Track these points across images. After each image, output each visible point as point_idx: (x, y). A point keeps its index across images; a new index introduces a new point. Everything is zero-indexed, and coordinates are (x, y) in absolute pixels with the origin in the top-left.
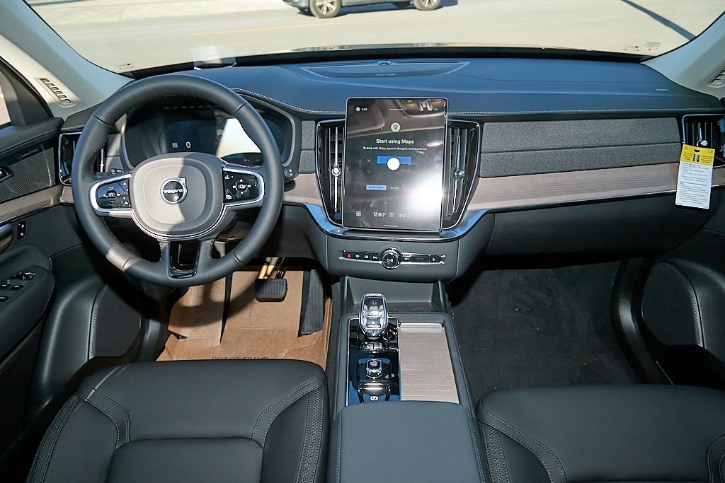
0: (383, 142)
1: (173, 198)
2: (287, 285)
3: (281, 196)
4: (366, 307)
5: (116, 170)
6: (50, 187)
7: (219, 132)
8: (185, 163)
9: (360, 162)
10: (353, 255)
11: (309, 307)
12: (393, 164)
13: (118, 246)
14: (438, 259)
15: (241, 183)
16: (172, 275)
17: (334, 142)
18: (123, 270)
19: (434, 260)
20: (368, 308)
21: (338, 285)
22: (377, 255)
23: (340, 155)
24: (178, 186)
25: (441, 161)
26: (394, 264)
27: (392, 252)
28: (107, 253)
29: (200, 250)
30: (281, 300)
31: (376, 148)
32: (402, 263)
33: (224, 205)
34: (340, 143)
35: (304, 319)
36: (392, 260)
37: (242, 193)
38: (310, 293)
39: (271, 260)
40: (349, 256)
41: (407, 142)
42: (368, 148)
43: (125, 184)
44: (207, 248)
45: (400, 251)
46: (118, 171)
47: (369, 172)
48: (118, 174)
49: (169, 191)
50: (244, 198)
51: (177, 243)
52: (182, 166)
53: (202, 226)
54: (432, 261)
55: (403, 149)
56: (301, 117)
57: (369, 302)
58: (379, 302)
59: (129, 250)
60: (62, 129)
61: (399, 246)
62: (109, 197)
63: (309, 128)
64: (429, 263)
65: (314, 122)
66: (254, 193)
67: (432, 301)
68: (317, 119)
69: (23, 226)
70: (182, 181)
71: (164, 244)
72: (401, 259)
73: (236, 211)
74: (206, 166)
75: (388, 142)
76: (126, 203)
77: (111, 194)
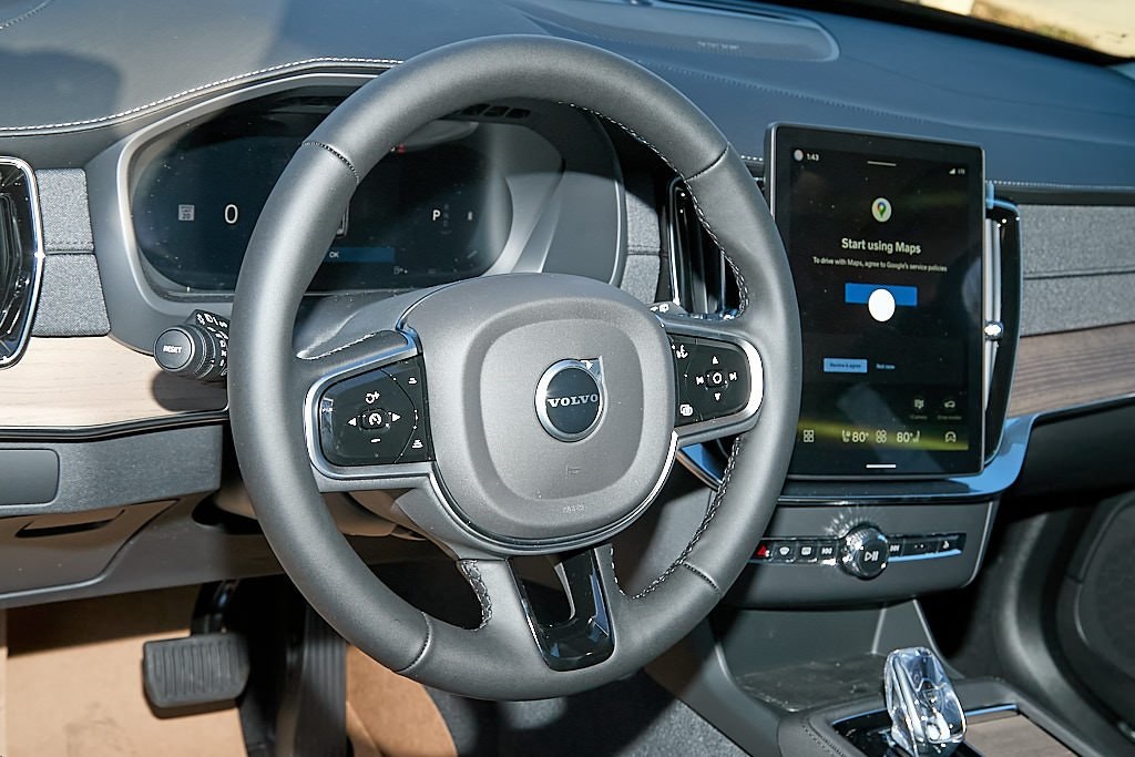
0: (855, 245)
10: (775, 549)
12: (881, 304)
15: (716, 369)
22: (831, 543)
26: (878, 564)
31: (843, 262)
36: (875, 555)
40: (763, 550)
41: (908, 249)
42: (824, 261)
54: (942, 550)
55: (899, 267)
62: (367, 427)
64: (937, 555)
75: (866, 246)
76: (417, 444)
77: (374, 418)
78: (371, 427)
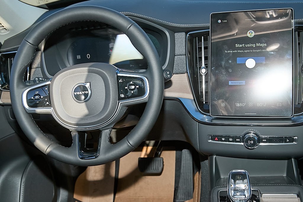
0: (241, 46)
1: (81, 98)
2: (163, 162)
3: (162, 92)
4: (232, 181)
5: (38, 78)
7: (111, 45)
8: (90, 71)
9: (223, 63)
10: (220, 138)
11: (181, 180)
12: (250, 63)
13: (42, 136)
14: (292, 140)
15: (132, 85)
16: (81, 157)
17: (201, 48)
18: (46, 153)
19: (288, 141)
20: (235, 181)
21: (207, 162)
22: (239, 138)
23: (206, 58)
24: (85, 89)
25: (290, 59)
26: (254, 144)
27: (252, 135)
28: (34, 141)
29: (101, 137)
30: (159, 174)
31: (236, 51)
32: (261, 144)
33: (119, 103)
34: (206, 48)
35: (177, 189)
36: (252, 142)
37: (132, 92)
38: (182, 168)
39: (149, 143)
40: (216, 139)
41: (261, 45)
42: (229, 52)
43: (46, 89)
44: (106, 136)
45: (259, 134)
46: (40, 79)
47: (230, 71)
48: (41, 81)
49: (78, 93)
50: (133, 96)
51: (84, 132)
52: (87, 73)
53: (103, 119)
54: (286, 142)
55: (258, 51)
56: (174, 30)
57: (235, 177)
58: (243, 177)
59: (50, 139)
60: (2, 50)
61: (257, 130)
62: (35, 99)
63: (181, 38)
64: (284, 144)
65: (184, 33)
66: (141, 92)
67: (287, 175)
68: (186, 31)
70: (88, 85)
71: (74, 133)
72: (260, 140)
73: (127, 106)
74: (104, 72)
75: (245, 46)
76: (47, 103)
77: (37, 97)
78: (37, 99)
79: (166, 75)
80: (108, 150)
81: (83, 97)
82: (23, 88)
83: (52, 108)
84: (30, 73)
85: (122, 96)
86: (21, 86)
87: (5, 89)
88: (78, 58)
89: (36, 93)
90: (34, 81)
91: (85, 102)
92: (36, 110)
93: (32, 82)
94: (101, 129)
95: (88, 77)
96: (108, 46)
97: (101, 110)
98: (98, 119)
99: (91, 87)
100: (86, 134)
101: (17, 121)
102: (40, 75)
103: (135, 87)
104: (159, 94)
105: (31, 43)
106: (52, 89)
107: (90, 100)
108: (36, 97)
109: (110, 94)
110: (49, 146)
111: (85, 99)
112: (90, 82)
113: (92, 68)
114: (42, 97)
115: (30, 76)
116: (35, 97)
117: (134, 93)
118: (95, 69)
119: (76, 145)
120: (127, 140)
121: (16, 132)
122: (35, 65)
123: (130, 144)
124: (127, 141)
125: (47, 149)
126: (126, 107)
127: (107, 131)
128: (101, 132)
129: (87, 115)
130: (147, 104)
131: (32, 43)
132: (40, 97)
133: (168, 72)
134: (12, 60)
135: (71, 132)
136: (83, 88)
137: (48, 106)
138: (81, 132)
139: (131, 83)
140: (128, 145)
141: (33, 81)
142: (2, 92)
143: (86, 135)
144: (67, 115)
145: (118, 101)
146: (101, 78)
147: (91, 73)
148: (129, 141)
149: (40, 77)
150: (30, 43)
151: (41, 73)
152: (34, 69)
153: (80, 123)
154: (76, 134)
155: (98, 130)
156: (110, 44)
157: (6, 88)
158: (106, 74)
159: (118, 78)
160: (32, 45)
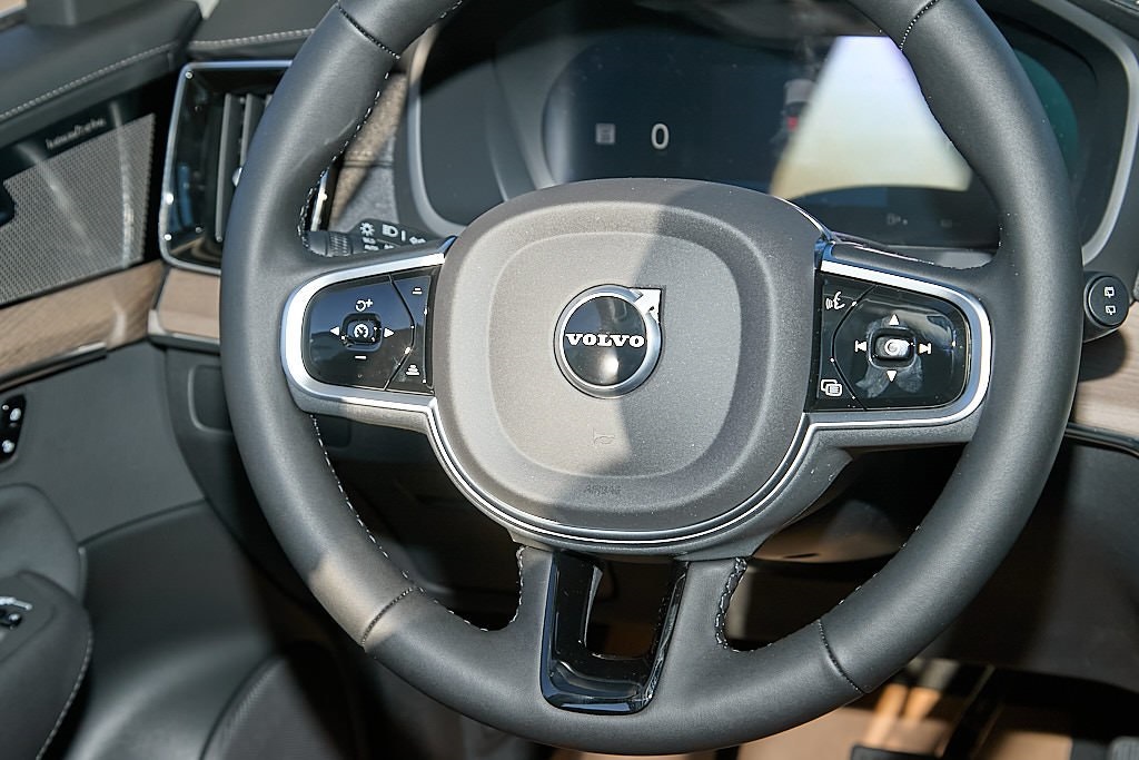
1: (599, 371)
5: (377, 225)
6: (119, 271)
7: (793, 92)
8: (668, 227)
15: (893, 334)
16: (555, 692)
18: (366, 643)
24: (628, 319)
28: (316, 564)
29: (678, 601)
33: (807, 424)
37: (892, 375)
39: (926, 667)
43: (418, 292)
44: (708, 597)
46: (386, 230)
48: (388, 246)
49: (589, 340)
50: (895, 399)
52: (650, 236)
53: (706, 499)
60: (198, 45)
62: (351, 340)
66: (941, 380)
69: (16, 414)
70: (646, 302)
71: (536, 558)
73: (851, 450)
74: (751, 244)
76: (413, 371)
77: (360, 329)
78: (356, 340)
79: (1098, 302)
80: (710, 678)
81: (610, 366)
82: (293, 271)
83: (434, 402)
84: (331, 192)
85: (833, 389)
86: (287, 258)
87: (186, 256)
88: (599, 139)
89: (361, 306)
90: (355, 238)
91: (619, 392)
92: (344, 398)
93: (341, 245)
94: (687, 558)
95: (653, 257)
96: (782, 94)
97: (700, 452)
98: (678, 497)
99: (665, 317)
100: (596, 569)
101: (239, 443)
102: (385, 206)
103: (910, 347)
104: (1041, 407)
105: (369, 28)
106: (450, 294)
107: (646, 387)
108: (357, 328)
109: (765, 371)
110: (388, 607)
111: (621, 377)
112: (662, 284)
113: (686, 212)
114: (388, 333)
115: (328, 205)
116: (351, 325)
117: (900, 384)
118: (698, 215)
119: (537, 624)
120: (825, 641)
121: (208, 499)
122: (363, 148)
123: (838, 665)
124: (823, 647)
125: (377, 619)
126: (844, 453)
127: (719, 575)
128: (686, 571)
129: (618, 468)
130: (967, 455)
131: (376, 34)
132: (378, 334)
133: (1107, 289)
134: (244, 106)
135: (518, 545)
136: (620, 311)
137: (413, 386)
138: (570, 553)
139: (894, 321)
140: (825, 667)
141: (347, 235)
142: (166, 273)
143: (597, 574)
144: (512, 449)
145: (804, 414)
146: (726, 270)
147: (674, 240)
148: (833, 646)
149: (382, 217)
150: (363, 31)
151: (391, 197)
152: (355, 170)
153: (577, 503)
154: (543, 563)
155: (667, 562)
156: (787, 84)
157: (195, 252)
158: (757, 253)
159: (825, 283)
160: (374, 45)
